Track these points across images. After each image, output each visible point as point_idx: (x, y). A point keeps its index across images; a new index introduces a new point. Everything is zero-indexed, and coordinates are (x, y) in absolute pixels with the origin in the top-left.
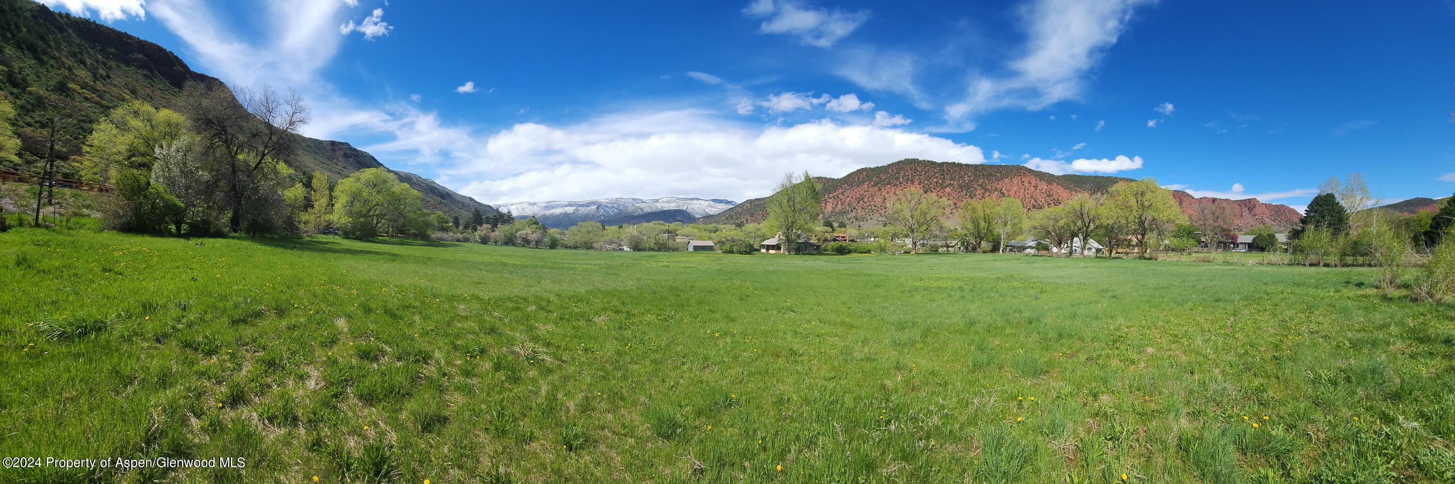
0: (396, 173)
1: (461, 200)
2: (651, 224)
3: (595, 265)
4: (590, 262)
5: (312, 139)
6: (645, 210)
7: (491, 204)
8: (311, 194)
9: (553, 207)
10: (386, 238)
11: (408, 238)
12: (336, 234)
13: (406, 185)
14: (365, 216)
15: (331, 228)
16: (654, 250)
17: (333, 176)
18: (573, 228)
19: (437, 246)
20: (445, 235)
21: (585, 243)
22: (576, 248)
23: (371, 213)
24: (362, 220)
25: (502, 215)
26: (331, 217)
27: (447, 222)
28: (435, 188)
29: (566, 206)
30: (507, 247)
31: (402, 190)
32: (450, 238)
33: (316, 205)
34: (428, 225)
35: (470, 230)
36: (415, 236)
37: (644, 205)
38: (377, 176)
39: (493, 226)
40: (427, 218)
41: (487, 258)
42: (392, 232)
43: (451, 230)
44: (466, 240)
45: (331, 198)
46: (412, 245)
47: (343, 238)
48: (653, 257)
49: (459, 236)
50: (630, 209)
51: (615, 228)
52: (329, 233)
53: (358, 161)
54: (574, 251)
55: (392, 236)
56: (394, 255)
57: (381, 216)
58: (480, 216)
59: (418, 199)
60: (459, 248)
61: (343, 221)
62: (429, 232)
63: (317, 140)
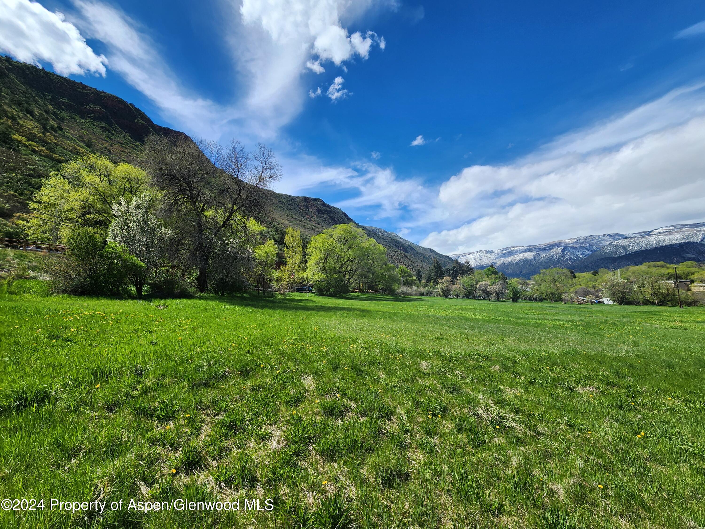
0: (364, 228)
1: (423, 252)
2: (643, 267)
3: (567, 321)
4: (561, 317)
5: (284, 195)
6: (630, 249)
7: (449, 254)
8: (284, 251)
9: (511, 254)
10: (357, 294)
11: (376, 293)
12: (310, 291)
13: (373, 240)
14: (338, 272)
15: (305, 285)
16: (653, 304)
17: (307, 232)
18: (536, 277)
19: (402, 301)
20: (410, 290)
21: (552, 294)
22: (541, 300)
23: (344, 269)
24: (335, 276)
25: (460, 265)
26: (305, 274)
27: (411, 276)
28: (398, 242)
29: (525, 251)
30: (467, 301)
31: (371, 245)
32: (415, 292)
33: (289, 262)
34: (393, 279)
35: (432, 284)
36: (383, 291)
37: (626, 242)
38: (347, 232)
39: (453, 279)
40: (392, 272)
41: (449, 313)
42: (363, 287)
43: (415, 284)
44: (429, 294)
45: (305, 255)
46: (380, 300)
47: (318, 295)
48: (654, 313)
49: (422, 290)
50: (607, 250)
51: (587, 275)
52: (303, 290)
53: (331, 217)
54: (540, 304)
55: (363, 292)
56: (363, 311)
57: (352, 272)
58: (441, 268)
59: (383, 253)
60: (422, 303)
61: (316, 277)
62: (395, 287)
63: (289, 196)
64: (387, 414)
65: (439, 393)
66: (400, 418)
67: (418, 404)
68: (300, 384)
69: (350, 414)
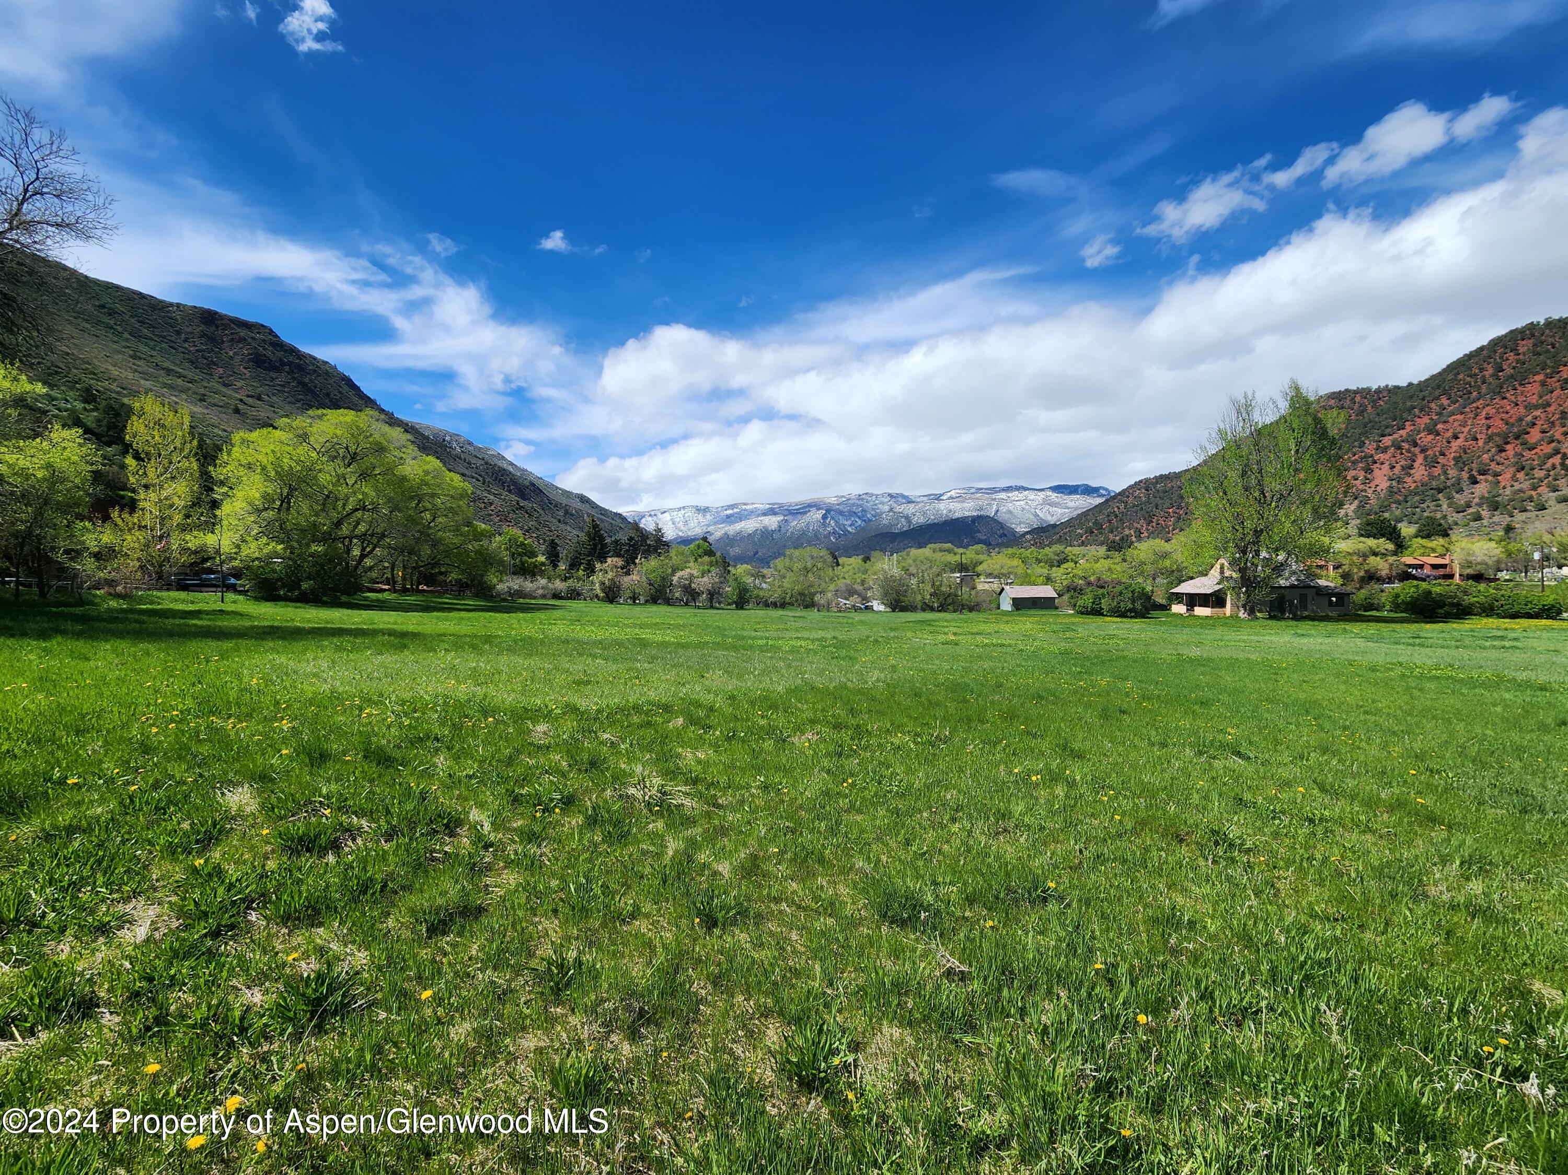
0: (408, 428)
1: (564, 501)
2: (926, 552)
5: (120, 288)
6: (915, 520)
7: (624, 510)
8: (123, 467)
9: (741, 517)
10: (386, 596)
11: (441, 594)
12: (233, 588)
13: (433, 462)
14: (326, 538)
15: (210, 571)
16: (932, 609)
17: (213, 417)
18: (779, 563)
19: (508, 610)
20: (528, 585)
21: (801, 594)
22: (783, 605)
23: (345, 530)
24: (314, 548)
25: (643, 535)
26: (210, 540)
27: (533, 554)
28: (504, 472)
29: (765, 514)
30: (654, 608)
31: (427, 473)
32: (540, 592)
33: (148, 501)
34: (487, 560)
35: (581, 572)
36: (461, 588)
37: (909, 509)
38: (356, 432)
39: (628, 563)
40: (485, 542)
41: (614, 633)
42: (404, 578)
43: (542, 574)
44: (574, 595)
45: (207, 483)
46: (451, 610)
47: (257, 599)
48: (930, 623)
49: (559, 585)
50: (885, 520)
51: (855, 561)
52: (203, 586)
53: (301, 383)
54: (780, 612)
55: (405, 591)
56: (404, 635)
57: (371, 539)
58: (602, 538)
59: (462, 496)
60: (557, 614)
61: (252, 550)
62: (492, 578)
64: (447, 826)
65: (564, 775)
66: (475, 827)
67: (516, 800)
68: (213, 807)
69: (359, 841)
